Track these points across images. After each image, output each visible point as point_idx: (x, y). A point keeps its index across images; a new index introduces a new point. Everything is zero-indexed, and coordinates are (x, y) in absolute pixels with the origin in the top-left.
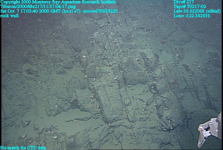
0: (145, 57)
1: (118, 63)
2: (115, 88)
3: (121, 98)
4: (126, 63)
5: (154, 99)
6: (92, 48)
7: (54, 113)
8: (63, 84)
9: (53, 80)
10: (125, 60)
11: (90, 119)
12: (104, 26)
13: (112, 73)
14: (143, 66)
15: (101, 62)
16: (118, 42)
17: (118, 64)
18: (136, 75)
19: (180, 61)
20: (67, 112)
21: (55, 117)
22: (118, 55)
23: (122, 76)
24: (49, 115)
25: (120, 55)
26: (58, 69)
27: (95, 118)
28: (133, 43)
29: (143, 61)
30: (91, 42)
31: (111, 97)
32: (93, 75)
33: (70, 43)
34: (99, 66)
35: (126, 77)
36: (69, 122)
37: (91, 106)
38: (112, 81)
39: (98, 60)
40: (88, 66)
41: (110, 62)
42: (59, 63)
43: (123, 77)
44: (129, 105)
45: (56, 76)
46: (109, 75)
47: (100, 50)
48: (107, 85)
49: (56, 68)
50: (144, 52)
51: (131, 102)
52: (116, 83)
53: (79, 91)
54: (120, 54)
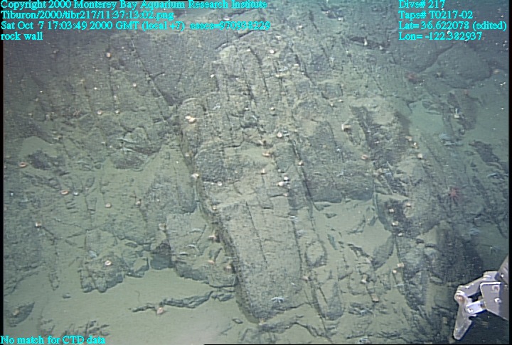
0: (367, 119)
1: (288, 136)
2: (280, 214)
3: (297, 242)
4: (310, 137)
5: (395, 246)
6: (214, 93)
7: (101, 282)
8: (131, 197)
9: (105, 185)
10: (310, 129)
11: (206, 300)
12: (249, 32)
13: (273, 166)
14: (359, 147)
15: (239, 134)
16: (291, 77)
17: (290, 141)
18: (342, 174)
19: (463, 134)
20: (140, 277)
21: (103, 294)
22: (289, 114)
23: (300, 176)
24: (85, 289)
25: (296, 114)
26: (119, 155)
27: (221, 298)
28: (332, 81)
29: (361, 131)
30: (212, 76)
31: (266, 240)
32: (216, 173)
33: (153, 78)
34: (234, 146)
35: (313, 178)
36: (143, 310)
37: (210, 264)
38: (269, 193)
39: (231, 129)
40: (202, 146)
41: (265, 135)
42: (121, 138)
43: (303, 177)
44: (321, 265)
45: (113, 175)
46: (262, 174)
47: (237, 101)
48: (256, 203)
49: (115, 152)
50: (365, 105)
51: (326, 254)
52: (282, 197)
53: (176, 220)
54: (295, 112)
